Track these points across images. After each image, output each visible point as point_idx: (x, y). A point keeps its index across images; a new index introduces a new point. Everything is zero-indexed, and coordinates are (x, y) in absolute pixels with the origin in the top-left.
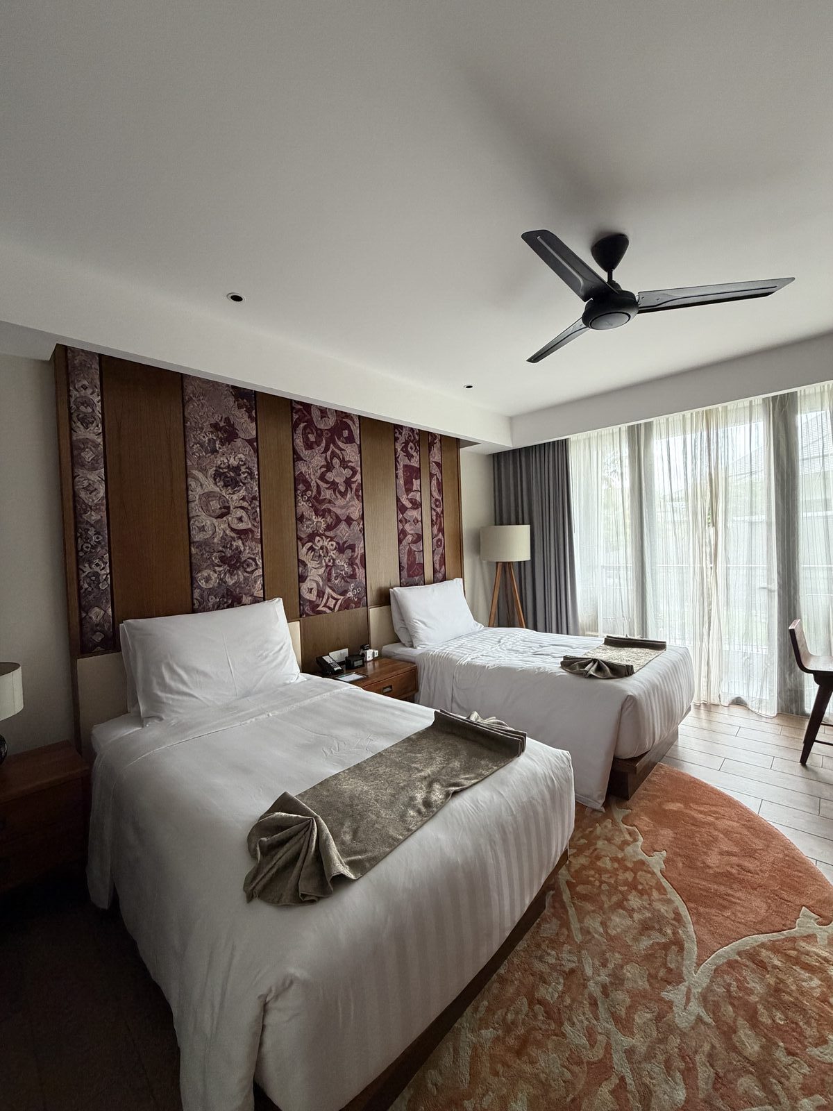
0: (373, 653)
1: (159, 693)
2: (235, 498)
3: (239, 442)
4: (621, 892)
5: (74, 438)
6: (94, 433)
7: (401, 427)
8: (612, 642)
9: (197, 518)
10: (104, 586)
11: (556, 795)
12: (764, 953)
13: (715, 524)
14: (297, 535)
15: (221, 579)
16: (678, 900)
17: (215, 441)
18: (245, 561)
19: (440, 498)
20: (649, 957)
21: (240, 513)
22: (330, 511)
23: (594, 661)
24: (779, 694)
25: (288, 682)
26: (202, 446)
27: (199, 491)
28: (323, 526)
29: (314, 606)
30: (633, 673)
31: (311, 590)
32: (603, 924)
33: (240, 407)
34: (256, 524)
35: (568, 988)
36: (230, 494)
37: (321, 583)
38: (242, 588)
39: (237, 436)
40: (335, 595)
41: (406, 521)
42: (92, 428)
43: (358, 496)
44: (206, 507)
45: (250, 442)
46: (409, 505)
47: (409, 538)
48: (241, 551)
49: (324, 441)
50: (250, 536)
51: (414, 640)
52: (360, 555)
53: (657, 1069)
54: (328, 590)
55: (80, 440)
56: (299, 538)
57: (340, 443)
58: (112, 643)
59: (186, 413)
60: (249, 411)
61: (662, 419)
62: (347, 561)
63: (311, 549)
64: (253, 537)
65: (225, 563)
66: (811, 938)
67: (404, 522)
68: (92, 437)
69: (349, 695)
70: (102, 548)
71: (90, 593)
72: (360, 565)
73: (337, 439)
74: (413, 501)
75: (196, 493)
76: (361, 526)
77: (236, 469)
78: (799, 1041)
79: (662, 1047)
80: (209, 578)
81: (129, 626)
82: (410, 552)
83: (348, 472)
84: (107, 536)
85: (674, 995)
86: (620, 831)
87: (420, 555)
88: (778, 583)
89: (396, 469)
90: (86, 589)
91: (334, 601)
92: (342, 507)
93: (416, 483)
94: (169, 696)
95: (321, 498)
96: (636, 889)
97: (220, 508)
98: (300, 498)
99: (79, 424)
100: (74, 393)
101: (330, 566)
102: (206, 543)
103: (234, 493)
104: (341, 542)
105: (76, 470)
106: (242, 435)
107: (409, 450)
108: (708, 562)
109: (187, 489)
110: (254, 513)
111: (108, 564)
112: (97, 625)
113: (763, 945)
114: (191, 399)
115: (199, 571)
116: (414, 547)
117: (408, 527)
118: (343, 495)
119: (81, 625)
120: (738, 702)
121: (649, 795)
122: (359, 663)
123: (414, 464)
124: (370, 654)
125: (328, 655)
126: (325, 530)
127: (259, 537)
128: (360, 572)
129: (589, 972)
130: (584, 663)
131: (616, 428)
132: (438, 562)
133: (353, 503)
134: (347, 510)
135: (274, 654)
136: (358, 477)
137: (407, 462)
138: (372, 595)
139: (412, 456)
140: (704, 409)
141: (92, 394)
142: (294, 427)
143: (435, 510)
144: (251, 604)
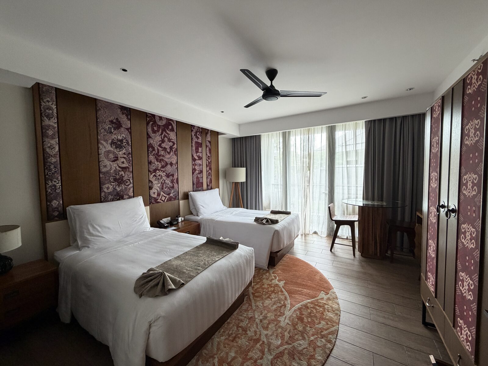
0: (182, 219)
1: (88, 237)
2: (120, 154)
3: (122, 129)
4: (269, 294)
5: (43, 124)
6: (53, 122)
7: (194, 126)
8: (273, 212)
9: (102, 162)
10: (59, 191)
11: (248, 262)
12: (309, 304)
13: (309, 170)
14: (148, 170)
15: (114, 188)
16: (286, 293)
17: (111, 128)
18: (125, 180)
19: (210, 156)
20: (275, 310)
21: (123, 160)
22: (163, 160)
23: (266, 218)
24: (327, 229)
25: (145, 231)
26: (105, 130)
27: (104, 150)
28: (160, 166)
29: (156, 200)
30: (278, 222)
31: (154, 193)
32: (263, 303)
33: (123, 114)
34: (130, 165)
35: (249, 322)
36: (118, 151)
37: (159, 190)
38: (124, 192)
39: (121, 126)
40: (165, 195)
41: (196, 165)
42: (52, 120)
43: (175, 154)
44: (107, 156)
45: (127, 129)
46: (197, 158)
47: (197, 172)
48: (123, 176)
49: (161, 130)
50: (128, 170)
51: (198, 213)
52: (176, 179)
53: (274, 338)
54: (162, 193)
55: (46, 126)
56: (149, 171)
57: (168, 131)
58: (63, 216)
59: (97, 115)
60: (127, 116)
61: (294, 130)
62: (170, 181)
63: (155, 176)
64: (129, 170)
65: (116, 181)
66: (322, 299)
67: (195, 165)
68: (51, 124)
69: (173, 234)
70: (57, 174)
71: (52, 194)
72: (176, 183)
73: (166, 130)
74: (199, 157)
75: (102, 150)
76: (177, 166)
77: (121, 141)
78: (313, 324)
79: (276, 332)
80: (108, 188)
81: (71, 209)
82: (197, 178)
83: (171, 144)
84: (59, 169)
85: (282, 319)
86: (271, 276)
87: (201, 179)
88: (328, 191)
89: (192, 143)
90: (50, 192)
91: (165, 198)
92: (168, 158)
93: (200, 149)
94: (92, 237)
95: (159, 154)
96: (274, 292)
97: (114, 158)
98: (150, 154)
99: (45, 118)
100: (43, 104)
101: (163, 183)
102: (108, 172)
103: (120, 151)
104: (168, 173)
105: (44, 139)
106: (124, 126)
107: (197, 135)
108: (307, 183)
109: (98, 149)
110: (129, 160)
111: (60, 181)
112: (55, 208)
113: (309, 302)
114: (100, 109)
115: (104, 185)
116: (199, 176)
117: (196, 167)
118: (169, 153)
119: (47, 208)
120: (315, 233)
121: (282, 264)
122: (175, 223)
123: (199, 141)
124: (180, 219)
125: (162, 220)
126: (161, 168)
127: (131, 170)
128: (176, 185)
129: (256, 317)
130: (262, 219)
131: (278, 132)
132: (209, 182)
133: (173, 157)
134: (170, 160)
135: (139, 219)
136: (175, 146)
137: (197, 140)
138: (181, 195)
139: (199, 138)
140: (307, 128)
141: (52, 104)
142: (148, 124)
143: (208, 160)
144: (128, 199)
